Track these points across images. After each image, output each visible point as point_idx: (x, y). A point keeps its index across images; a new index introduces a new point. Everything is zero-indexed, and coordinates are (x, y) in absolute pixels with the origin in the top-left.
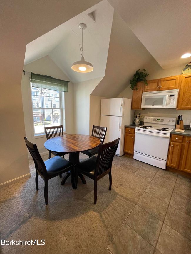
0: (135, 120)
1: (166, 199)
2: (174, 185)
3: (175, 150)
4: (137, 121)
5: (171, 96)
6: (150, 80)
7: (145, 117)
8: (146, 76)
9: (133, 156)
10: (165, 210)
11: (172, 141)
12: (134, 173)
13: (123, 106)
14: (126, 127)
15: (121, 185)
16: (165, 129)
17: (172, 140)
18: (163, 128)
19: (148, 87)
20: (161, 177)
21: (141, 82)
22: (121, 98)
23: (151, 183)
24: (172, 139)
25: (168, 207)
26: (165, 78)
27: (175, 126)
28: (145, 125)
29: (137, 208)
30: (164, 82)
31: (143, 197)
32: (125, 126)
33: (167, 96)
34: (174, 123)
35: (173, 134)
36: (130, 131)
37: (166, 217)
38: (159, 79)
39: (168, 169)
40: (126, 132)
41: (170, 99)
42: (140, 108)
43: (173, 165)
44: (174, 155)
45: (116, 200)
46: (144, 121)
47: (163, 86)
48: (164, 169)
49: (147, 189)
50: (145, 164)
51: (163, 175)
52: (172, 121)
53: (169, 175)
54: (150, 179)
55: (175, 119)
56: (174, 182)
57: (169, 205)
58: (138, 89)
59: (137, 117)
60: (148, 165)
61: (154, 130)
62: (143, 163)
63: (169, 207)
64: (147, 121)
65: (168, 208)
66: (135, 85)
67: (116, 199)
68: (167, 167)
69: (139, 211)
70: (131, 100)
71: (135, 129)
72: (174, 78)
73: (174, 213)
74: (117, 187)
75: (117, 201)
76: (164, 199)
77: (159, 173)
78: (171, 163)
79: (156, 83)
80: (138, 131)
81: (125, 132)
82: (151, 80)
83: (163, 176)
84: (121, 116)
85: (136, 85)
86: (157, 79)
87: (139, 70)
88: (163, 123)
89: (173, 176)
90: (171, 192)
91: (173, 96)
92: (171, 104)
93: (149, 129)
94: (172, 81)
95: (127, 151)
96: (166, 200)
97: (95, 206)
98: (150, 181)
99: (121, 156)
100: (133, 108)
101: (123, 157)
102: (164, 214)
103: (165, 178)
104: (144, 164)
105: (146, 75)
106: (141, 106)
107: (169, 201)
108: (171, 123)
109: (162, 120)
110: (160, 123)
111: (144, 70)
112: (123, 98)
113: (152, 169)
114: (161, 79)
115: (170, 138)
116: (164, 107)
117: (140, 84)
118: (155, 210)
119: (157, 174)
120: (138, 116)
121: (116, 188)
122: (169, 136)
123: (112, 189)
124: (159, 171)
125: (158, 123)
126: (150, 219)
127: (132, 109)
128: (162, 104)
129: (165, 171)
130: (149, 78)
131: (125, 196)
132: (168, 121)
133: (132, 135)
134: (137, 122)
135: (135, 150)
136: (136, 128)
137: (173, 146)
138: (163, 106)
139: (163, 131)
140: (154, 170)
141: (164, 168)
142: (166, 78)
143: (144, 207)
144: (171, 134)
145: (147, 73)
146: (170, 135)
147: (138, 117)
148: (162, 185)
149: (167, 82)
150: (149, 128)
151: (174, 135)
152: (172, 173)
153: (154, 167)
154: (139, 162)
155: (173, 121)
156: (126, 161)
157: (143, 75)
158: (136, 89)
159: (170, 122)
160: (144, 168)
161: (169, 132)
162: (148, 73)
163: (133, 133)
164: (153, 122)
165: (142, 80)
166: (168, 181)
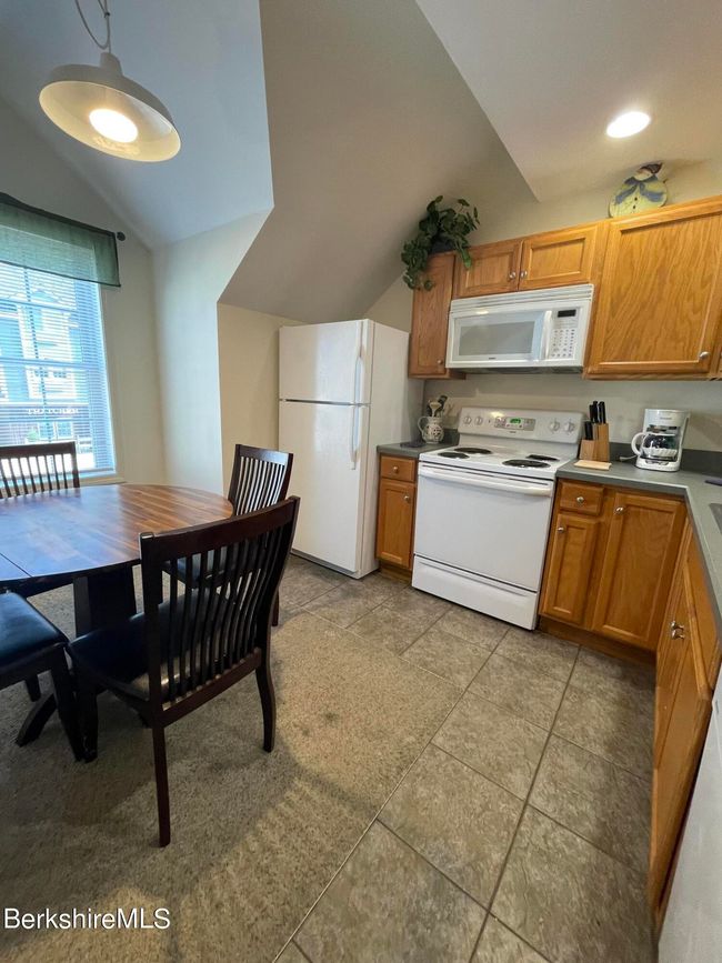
0: (424, 424)
1: (519, 771)
2: (557, 698)
3: (570, 547)
4: (433, 426)
5: (562, 314)
6: (483, 243)
7: (465, 412)
8: (467, 230)
9: (409, 574)
10: (506, 833)
11: (563, 510)
12: (401, 652)
13: (368, 356)
14: (382, 453)
15: (330, 717)
16: (537, 461)
17: (561, 505)
18: (532, 457)
19: (473, 277)
20: (512, 664)
21: (449, 253)
22: (358, 322)
23: (466, 696)
24: (564, 503)
25: (522, 815)
26: (539, 236)
27: (577, 448)
28: (464, 443)
29: (379, 842)
30: (539, 253)
31: (418, 775)
32: (378, 448)
33: (549, 313)
34: (574, 437)
35: (567, 480)
36: (397, 472)
37: (508, 876)
38: (519, 240)
39: (544, 625)
40: (382, 474)
41: (557, 326)
42: (440, 370)
43: (563, 610)
44: (566, 571)
45: (282, 805)
46: (460, 430)
47: (534, 272)
48: (529, 628)
49: (441, 732)
50: (455, 608)
51: (522, 655)
52: (566, 427)
53: (546, 654)
54: (462, 680)
55: (578, 419)
56: (559, 684)
57: (526, 804)
58: (434, 285)
59: (430, 411)
60: (468, 614)
61: (495, 463)
62: (449, 606)
63: (527, 814)
64: (472, 428)
65: (520, 821)
66: (421, 268)
67: (283, 800)
68: (539, 619)
69: (381, 859)
70: (407, 335)
71: (417, 461)
72: (577, 233)
73: (543, 847)
74: (306, 733)
75: (288, 809)
76: (509, 775)
77: (508, 647)
78: (555, 605)
79: (507, 258)
80: (432, 466)
81: (381, 478)
82: (487, 246)
83: (520, 658)
84: (359, 405)
85: (425, 268)
86: (511, 241)
87: (440, 199)
88: (533, 435)
89: (560, 659)
90: (542, 737)
91: (571, 313)
92: (561, 352)
93: (474, 460)
94: (568, 248)
95: (387, 556)
96: (518, 781)
97: (160, 854)
98: (464, 686)
99: (362, 579)
100: (413, 370)
101: (372, 579)
102: (497, 857)
103: (525, 667)
104: (450, 609)
105: (467, 226)
106: (443, 363)
107: (530, 780)
108: (562, 436)
109: (531, 424)
110: (519, 434)
111: (462, 202)
112: (366, 321)
113: (482, 628)
114: (528, 238)
115: (551, 495)
116: (536, 363)
117: (442, 262)
118: (460, 843)
119: (500, 651)
120: (434, 404)
121: (300, 736)
122: (549, 488)
123: (277, 746)
124: (508, 637)
125: (513, 435)
126: (426, 898)
127: (410, 374)
128: (529, 352)
129: (529, 638)
130: (477, 239)
131: (332, 776)
132: (552, 426)
133: (403, 486)
134: (430, 431)
135: (416, 550)
136: (423, 456)
137: (565, 533)
138: (530, 359)
139: (530, 468)
140: (489, 635)
141: (529, 623)
142: (545, 238)
143: (413, 830)
144: (560, 480)
145: (472, 216)
146: (552, 483)
147: (434, 411)
148: (509, 706)
149: (550, 252)
150: (478, 455)
151: (570, 485)
152: (556, 645)
153: (491, 623)
154: (432, 601)
155: (572, 427)
156: (380, 599)
157: (453, 226)
158: (428, 286)
159: (558, 430)
160: (447, 627)
161: (551, 470)
162: (476, 216)
163: (410, 478)
164: (495, 434)
165: (448, 245)
166: (535, 681)
